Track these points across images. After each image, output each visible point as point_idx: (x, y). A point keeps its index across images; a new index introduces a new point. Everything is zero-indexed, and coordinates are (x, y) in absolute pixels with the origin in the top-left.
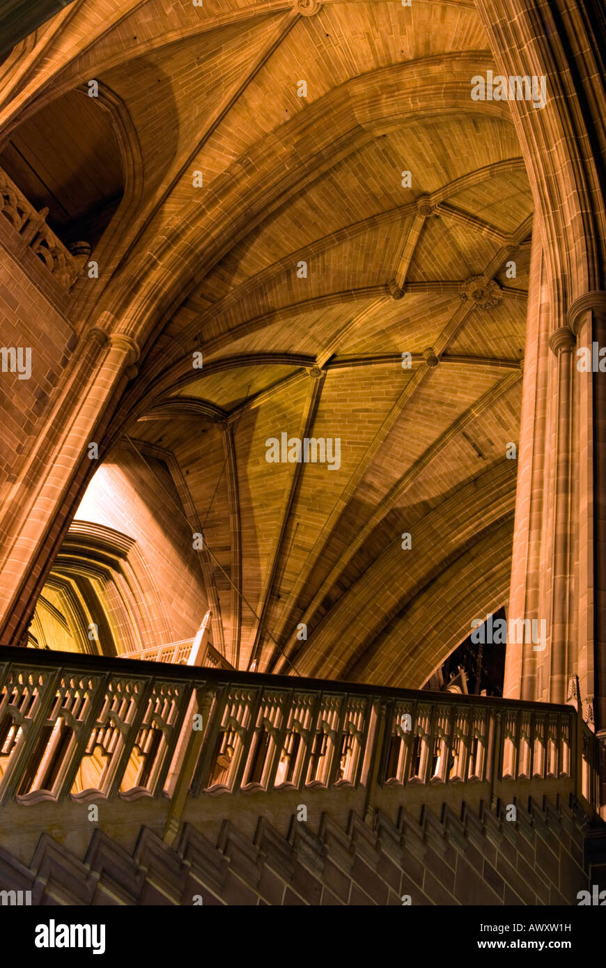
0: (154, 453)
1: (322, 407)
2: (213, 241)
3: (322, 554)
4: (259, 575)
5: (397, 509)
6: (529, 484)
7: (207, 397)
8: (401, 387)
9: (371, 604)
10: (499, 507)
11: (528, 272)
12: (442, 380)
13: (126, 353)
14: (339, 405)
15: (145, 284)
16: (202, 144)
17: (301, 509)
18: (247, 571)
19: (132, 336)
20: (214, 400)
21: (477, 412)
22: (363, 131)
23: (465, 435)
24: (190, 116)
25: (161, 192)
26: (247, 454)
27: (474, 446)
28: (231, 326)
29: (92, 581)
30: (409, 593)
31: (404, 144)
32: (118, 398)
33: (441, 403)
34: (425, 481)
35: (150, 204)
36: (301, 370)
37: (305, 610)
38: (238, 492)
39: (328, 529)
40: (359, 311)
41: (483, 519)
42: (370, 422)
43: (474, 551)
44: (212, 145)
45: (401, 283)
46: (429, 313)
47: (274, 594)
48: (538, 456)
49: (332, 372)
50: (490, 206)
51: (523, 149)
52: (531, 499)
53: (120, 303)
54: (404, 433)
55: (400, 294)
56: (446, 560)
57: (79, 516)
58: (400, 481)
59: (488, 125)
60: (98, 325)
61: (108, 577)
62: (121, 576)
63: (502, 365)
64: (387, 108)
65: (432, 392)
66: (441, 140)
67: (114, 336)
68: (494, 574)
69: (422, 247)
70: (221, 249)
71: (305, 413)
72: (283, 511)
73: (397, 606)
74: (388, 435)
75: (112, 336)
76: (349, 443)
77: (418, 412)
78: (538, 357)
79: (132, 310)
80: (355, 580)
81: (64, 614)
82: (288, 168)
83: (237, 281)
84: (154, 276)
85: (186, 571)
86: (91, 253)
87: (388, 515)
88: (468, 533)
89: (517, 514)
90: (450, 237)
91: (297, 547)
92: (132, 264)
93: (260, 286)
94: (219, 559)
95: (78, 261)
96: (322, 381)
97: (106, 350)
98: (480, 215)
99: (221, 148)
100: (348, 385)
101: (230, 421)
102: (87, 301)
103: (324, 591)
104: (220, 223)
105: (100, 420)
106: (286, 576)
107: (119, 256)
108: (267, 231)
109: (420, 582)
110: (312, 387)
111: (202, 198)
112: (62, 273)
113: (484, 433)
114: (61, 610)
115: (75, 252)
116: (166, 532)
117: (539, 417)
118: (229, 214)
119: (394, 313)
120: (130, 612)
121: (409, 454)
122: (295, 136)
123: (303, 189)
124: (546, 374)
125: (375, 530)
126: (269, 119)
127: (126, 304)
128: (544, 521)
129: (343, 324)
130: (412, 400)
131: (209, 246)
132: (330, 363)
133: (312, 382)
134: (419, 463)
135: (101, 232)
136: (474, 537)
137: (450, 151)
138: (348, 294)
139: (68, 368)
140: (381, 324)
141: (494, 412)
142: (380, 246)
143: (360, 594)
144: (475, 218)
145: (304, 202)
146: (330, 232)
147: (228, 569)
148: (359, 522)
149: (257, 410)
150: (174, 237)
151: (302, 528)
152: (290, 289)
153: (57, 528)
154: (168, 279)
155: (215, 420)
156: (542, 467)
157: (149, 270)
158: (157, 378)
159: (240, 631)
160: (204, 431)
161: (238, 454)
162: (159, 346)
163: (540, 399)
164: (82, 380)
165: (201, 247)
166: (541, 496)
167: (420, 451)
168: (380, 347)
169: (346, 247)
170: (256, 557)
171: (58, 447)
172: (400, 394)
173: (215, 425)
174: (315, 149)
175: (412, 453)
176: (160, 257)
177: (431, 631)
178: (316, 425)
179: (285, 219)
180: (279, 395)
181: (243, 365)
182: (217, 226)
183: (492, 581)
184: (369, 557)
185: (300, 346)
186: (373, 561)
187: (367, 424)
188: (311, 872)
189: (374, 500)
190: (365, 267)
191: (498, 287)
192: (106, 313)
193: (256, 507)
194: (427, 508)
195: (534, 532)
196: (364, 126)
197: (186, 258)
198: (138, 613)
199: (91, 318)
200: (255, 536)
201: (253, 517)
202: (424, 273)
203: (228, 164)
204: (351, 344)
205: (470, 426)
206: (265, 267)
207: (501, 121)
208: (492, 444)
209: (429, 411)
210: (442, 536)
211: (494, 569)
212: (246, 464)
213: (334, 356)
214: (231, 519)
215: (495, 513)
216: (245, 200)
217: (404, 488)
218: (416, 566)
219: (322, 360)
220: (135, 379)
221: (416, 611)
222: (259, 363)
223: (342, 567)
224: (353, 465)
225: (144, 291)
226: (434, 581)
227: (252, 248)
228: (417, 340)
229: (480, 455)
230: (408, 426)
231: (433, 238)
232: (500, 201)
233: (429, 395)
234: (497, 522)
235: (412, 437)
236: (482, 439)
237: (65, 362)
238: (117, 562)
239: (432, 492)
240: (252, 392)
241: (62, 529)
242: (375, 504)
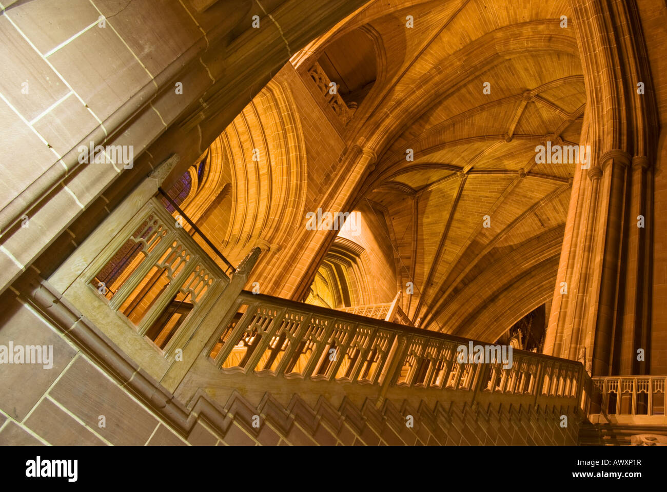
0: (378, 207)
1: (464, 193)
2: (418, 106)
3: (456, 266)
4: (424, 273)
5: (497, 248)
6: (569, 245)
7: (407, 183)
8: (504, 186)
9: (478, 293)
10: (549, 253)
11: (579, 134)
12: (527, 185)
13: (370, 158)
14: (472, 193)
15: (382, 125)
16: (417, 58)
17: (448, 242)
18: (418, 270)
19: (374, 150)
20: (410, 184)
21: (543, 203)
22: (499, 56)
23: (535, 214)
24: (412, 44)
25: (394, 80)
26: (424, 213)
27: (540, 220)
28: (423, 149)
29: (342, 266)
30: (498, 290)
31: (520, 64)
32: (364, 179)
33: (525, 197)
34: (512, 235)
35: (389, 86)
36: (455, 174)
37: (444, 292)
38: (417, 231)
39: (460, 254)
40: (488, 147)
41: (540, 257)
42: (487, 203)
43: (533, 273)
44: (422, 59)
45: (511, 134)
46: (524, 150)
47: (429, 283)
49: (471, 176)
50: (562, 99)
51: (584, 72)
53: (370, 134)
54: (505, 210)
55: (510, 140)
56: (518, 276)
57: (339, 235)
58: (499, 234)
59: (565, 58)
60: (358, 143)
61: (350, 265)
62: (356, 265)
63: (559, 181)
64: (513, 45)
65: (521, 191)
66: (539, 64)
67: (365, 149)
68: (543, 286)
69: (524, 117)
70: (421, 111)
71: (455, 195)
72: (439, 243)
73: (491, 296)
74: (496, 210)
75: (364, 149)
76: (475, 212)
77: (512, 200)
78: (581, 180)
79: (375, 137)
80: (471, 281)
81: (327, 280)
82: (459, 72)
83: (428, 127)
84: (387, 121)
85: (388, 266)
86: (358, 107)
87: (492, 249)
88: (532, 264)
89: (561, 259)
90: (539, 113)
91: (444, 261)
92: (377, 114)
93: (439, 130)
94: (404, 263)
95: (351, 111)
96: (465, 180)
97: (360, 156)
98: (556, 103)
99: (427, 61)
100: (478, 183)
101: (417, 196)
102: (354, 131)
103: (455, 284)
104: (422, 98)
105: (355, 190)
106: (437, 275)
107: (371, 110)
108: (445, 103)
109: (504, 285)
110: (460, 182)
111: (414, 85)
112: (343, 117)
113: (545, 214)
114: (326, 278)
115: (350, 107)
116: (380, 246)
117: (578, 211)
118: (427, 94)
119: (506, 149)
120: (359, 283)
121: (505, 221)
122: (464, 56)
123: (465, 84)
124: (584, 189)
125: (484, 257)
126: (452, 47)
127: (372, 134)
129: (479, 152)
130: (511, 194)
131: (415, 109)
132: (470, 172)
133: (460, 180)
134: (510, 226)
135: (363, 98)
136: (535, 266)
137: (543, 69)
138: (482, 138)
139: (341, 163)
140: (498, 154)
141: (552, 204)
142: (502, 115)
143: (472, 288)
144: (553, 104)
145: (465, 90)
146: (477, 106)
147: (408, 268)
148: (476, 252)
149: (431, 192)
150: (399, 103)
151: (447, 252)
152: (454, 133)
153: (329, 240)
154: (394, 123)
155: (410, 194)
156: (577, 237)
157: (385, 118)
158: (383, 172)
160: (403, 199)
161: (419, 212)
162: (386, 156)
163: (580, 202)
164: (348, 170)
165: (412, 109)
166: (575, 252)
167: (512, 220)
168: (497, 165)
169: (485, 114)
170: (423, 263)
171: (333, 201)
172: (504, 190)
173: (409, 197)
174: (474, 63)
175: (507, 220)
176: (391, 112)
177: (507, 310)
178: (460, 202)
179: (455, 98)
180: (443, 185)
181: (427, 168)
182: (420, 99)
183: (540, 289)
184: (479, 270)
185: (455, 162)
186: (481, 272)
187: (486, 204)
188: (443, 429)
189: (485, 242)
190: (493, 125)
191: (561, 140)
192: (362, 138)
193: (425, 239)
194: (511, 249)
195: (569, 269)
196: (500, 54)
197: (404, 114)
198: (362, 284)
199: (354, 140)
200: (423, 254)
201: (423, 244)
202: (523, 130)
203: (429, 68)
204: (482, 163)
205: (539, 210)
206: (442, 121)
207: (573, 56)
208: (549, 220)
209: (518, 200)
210: (518, 264)
211: (543, 283)
212: (423, 217)
213: (472, 168)
214: (412, 244)
215: (547, 255)
216: (436, 87)
217: (501, 238)
218: (503, 277)
219: (466, 169)
220: (373, 171)
221: (500, 299)
222: (435, 168)
223: (465, 273)
224: (476, 224)
225: (381, 128)
226: (511, 286)
227: (437, 111)
228: (516, 164)
229: (542, 225)
230: (507, 207)
231: (530, 113)
232: (568, 97)
233: (519, 192)
234: (547, 260)
235: (508, 213)
236: (544, 217)
237: (340, 160)
238: (355, 259)
239: (515, 241)
240: (429, 182)
241: (331, 240)
242: (486, 244)
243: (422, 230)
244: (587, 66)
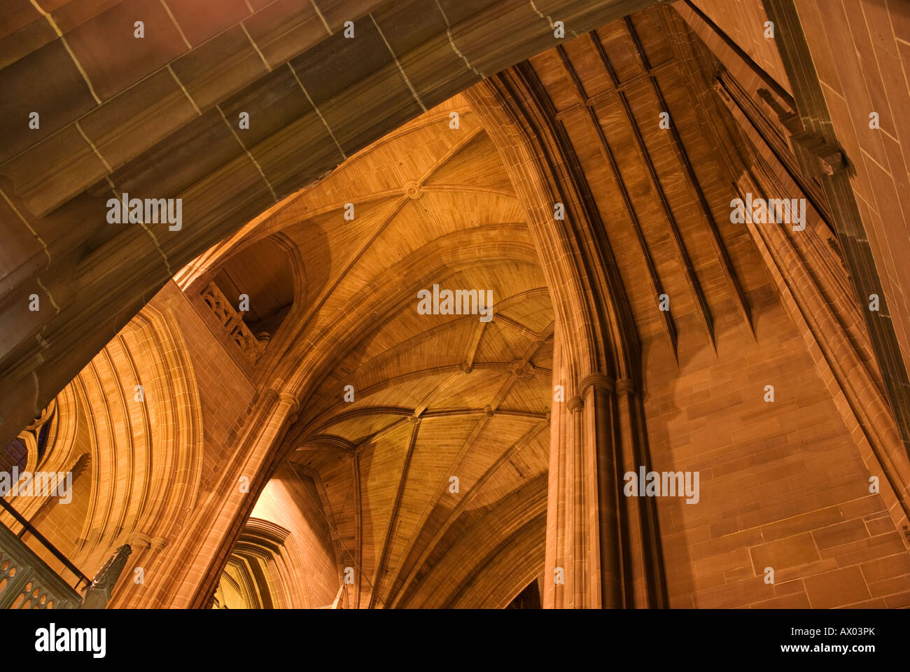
0: (306, 472)
1: (418, 442)
2: (350, 334)
3: (417, 542)
4: (374, 557)
5: (467, 512)
7: (342, 435)
8: (469, 430)
9: (449, 576)
10: (534, 511)
11: (552, 358)
12: (496, 426)
13: (290, 405)
14: (429, 442)
15: (305, 361)
16: (345, 274)
17: (403, 511)
18: (366, 554)
19: (295, 394)
20: (347, 437)
21: (519, 447)
22: (447, 268)
23: (511, 462)
24: (338, 256)
25: (317, 302)
26: (367, 474)
27: (517, 469)
28: (360, 389)
29: (259, 560)
30: (474, 569)
31: (472, 276)
32: (283, 435)
33: (496, 441)
34: (485, 492)
35: (310, 310)
36: (404, 418)
37: (404, 581)
38: (361, 499)
39: (421, 525)
40: (443, 381)
41: (523, 518)
42: (449, 453)
43: (517, 540)
44: (352, 274)
45: (470, 363)
46: (488, 383)
47: (383, 570)
48: (561, 479)
49: (425, 420)
50: (526, 316)
51: (548, 284)
52: (558, 508)
53: (288, 373)
54: (472, 461)
55: (470, 370)
56: (498, 546)
57: (253, 515)
58: (469, 493)
59: (525, 267)
60: (273, 387)
61: (270, 557)
62: (279, 556)
63: (535, 417)
64: (462, 255)
65: (490, 434)
66: (496, 276)
67: (282, 394)
68: (531, 555)
69: (484, 340)
70: (355, 339)
71: (407, 447)
72: (391, 513)
73: (466, 578)
74: (461, 462)
75: (281, 394)
76: (436, 467)
77: (480, 447)
78: (560, 414)
79: (296, 377)
80: (439, 560)
81: (238, 583)
82: (399, 290)
83: (365, 360)
84: (311, 356)
85: (324, 553)
86: (271, 339)
87: (461, 515)
88: (514, 528)
89: (548, 518)
90: (501, 335)
91: (400, 537)
92: (297, 347)
93: (379, 364)
94: (346, 545)
95: (262, 344)
96: (418, 426)
97: (277, 404)
98: (520, 321)
99: (358, 277)
100: (436, 429)
101: (357, 452)
102: (266, 371)
103: (417, 568)
104: (355, 323)
105: (271, 450)
106: (392, 557)
107: (288, 342)
108: (385, 329)
109: (481, 561)
110: (412, 429)
111: (344, 307)
112: (250, 353)
113: (523, 461)
114: (237, 580)
115: (259, 339)
116: (311, 526)
117: (561, 453)
118: (361, 317)
119: (466, 382)
120: (285, 582)
121: (474, 474)
122: (404, 270)
124: (565, 425)
125: (452, 526)
126: (388, 260)
127: (292, 373)
128: (567, 524)
129: (432, 389)
130: (477, 439)
131: (347, 338)
132: (424, 414)
133: (412, 426)
134: (481, 480)
135: (277, 326)
136: (518, 531)
137: (501, 282)
138: (436, 370)
139: (252, 415)
140: (458, 389)
141: (530, 448)
142: (457, 340)
143: (441, 571)
144: (517, 324)
145: (409, 311)
146: (425, 330)
147: (352, 552)
148: (441, 520)
149: (375, 444)
150: (325, 331)
151: (403, 524)
152: (399, 365)
153: (238, 524)
154: (320, 358)
155: (347, 450)
156: (564, 487)
157: (308, 352)
158: (310, 422)
159: (359, 595)
160: (339, 458)
161: (362, 473)
162: (312, 402)
163: (562, 442)
164: (261, 423)
165: (342, 338)
166: (564, 506)
167: (482, 473)
168: (456, 404)
169: (436, 340)
170: (372, 543)
171: (242, 468)
172: (469, 435)
173: (347, 454)
174: (417, 278)
175: (477, 474)
176: (315, 344)
177: (489, 595)
178: (414, 455)
179: (397, 321)
180: (390, 434)
181: (367, 415)
182: (353, 325)
183: (529, 560)
184: (448, 544)
185: (403, 404)
186: (450, 547)
187: (447, 454)
189: (451, 505)
190: (447, 353)
191: (532, 367)
192: (278, 379)
193: (373, 509)
194: (486, 511)
195: (560, 530)
196: (448, 265)
197: (332, 345)
198: (290, 583)
199: (268, 383)
200: (372, 530)
201: (370, 516)
202: (485, 357)
203: (362, 286)
204: (437, 402)
205: (515, 456)
206: (383, 351)
207: (533, 265)
208: (529, 468)
209: (488, 446)
210: (496, 529)
211: (531, 552)
212: (367, 480)
213: (426, 410)
214: (356, 518)
215: (531, 514)
216: (372, 309)
217: (471, 498)
218: (479, 550)
219: (418, 412)
220: (295, 424)
221: (480, 580)
222: (378, 413)
223: (430, 551)
224: (437, 482)
225: (304, 365)
226: (492, 560)
227: (375, 339)
228: (480, 400)
229: (521, 475)
230: (474, 456)
231: (490, 335)
232: (532, 314)
233: (487, 436)
234: (532, 520)
235: (477, 463)
236: (522, 465)
237: (249, 411)
238: (277, 547)
239: (490, 500)
240: (372, 432)
241: (241, 524)
242: (452, 508)
243: (368, 498)
244: (551, 276)
